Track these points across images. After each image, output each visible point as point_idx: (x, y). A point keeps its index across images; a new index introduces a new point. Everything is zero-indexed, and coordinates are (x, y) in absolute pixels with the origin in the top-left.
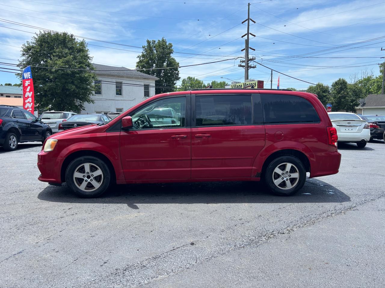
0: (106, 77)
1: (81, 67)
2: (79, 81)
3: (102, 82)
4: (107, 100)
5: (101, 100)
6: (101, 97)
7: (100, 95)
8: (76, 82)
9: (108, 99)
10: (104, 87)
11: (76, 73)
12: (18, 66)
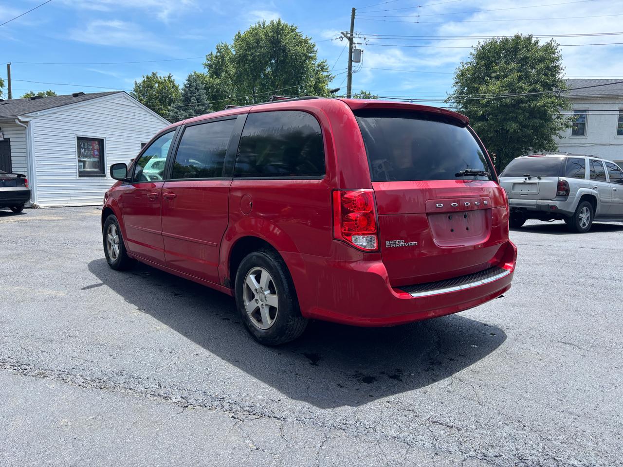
0: (600, 102)
1: (534, 90)
2: (527, 115)
3: (590, 112)
4: (596, 145)
5: (582, 145)
6: (583, 141)
7: (583, 137)
8: (521, 117)
9: (599, 143)
10: (592, 121)
11: (522, 101)
12: (446, 101)
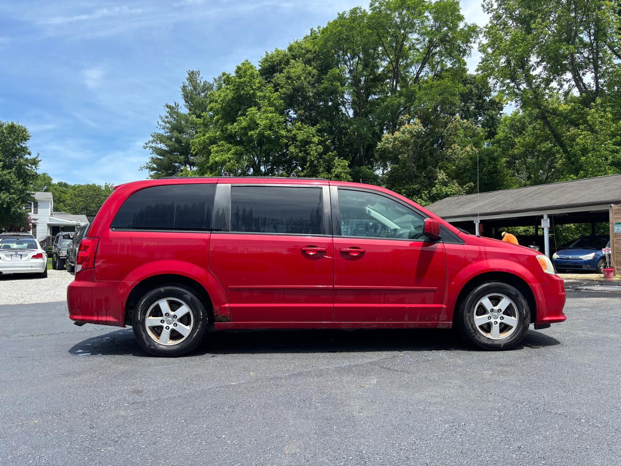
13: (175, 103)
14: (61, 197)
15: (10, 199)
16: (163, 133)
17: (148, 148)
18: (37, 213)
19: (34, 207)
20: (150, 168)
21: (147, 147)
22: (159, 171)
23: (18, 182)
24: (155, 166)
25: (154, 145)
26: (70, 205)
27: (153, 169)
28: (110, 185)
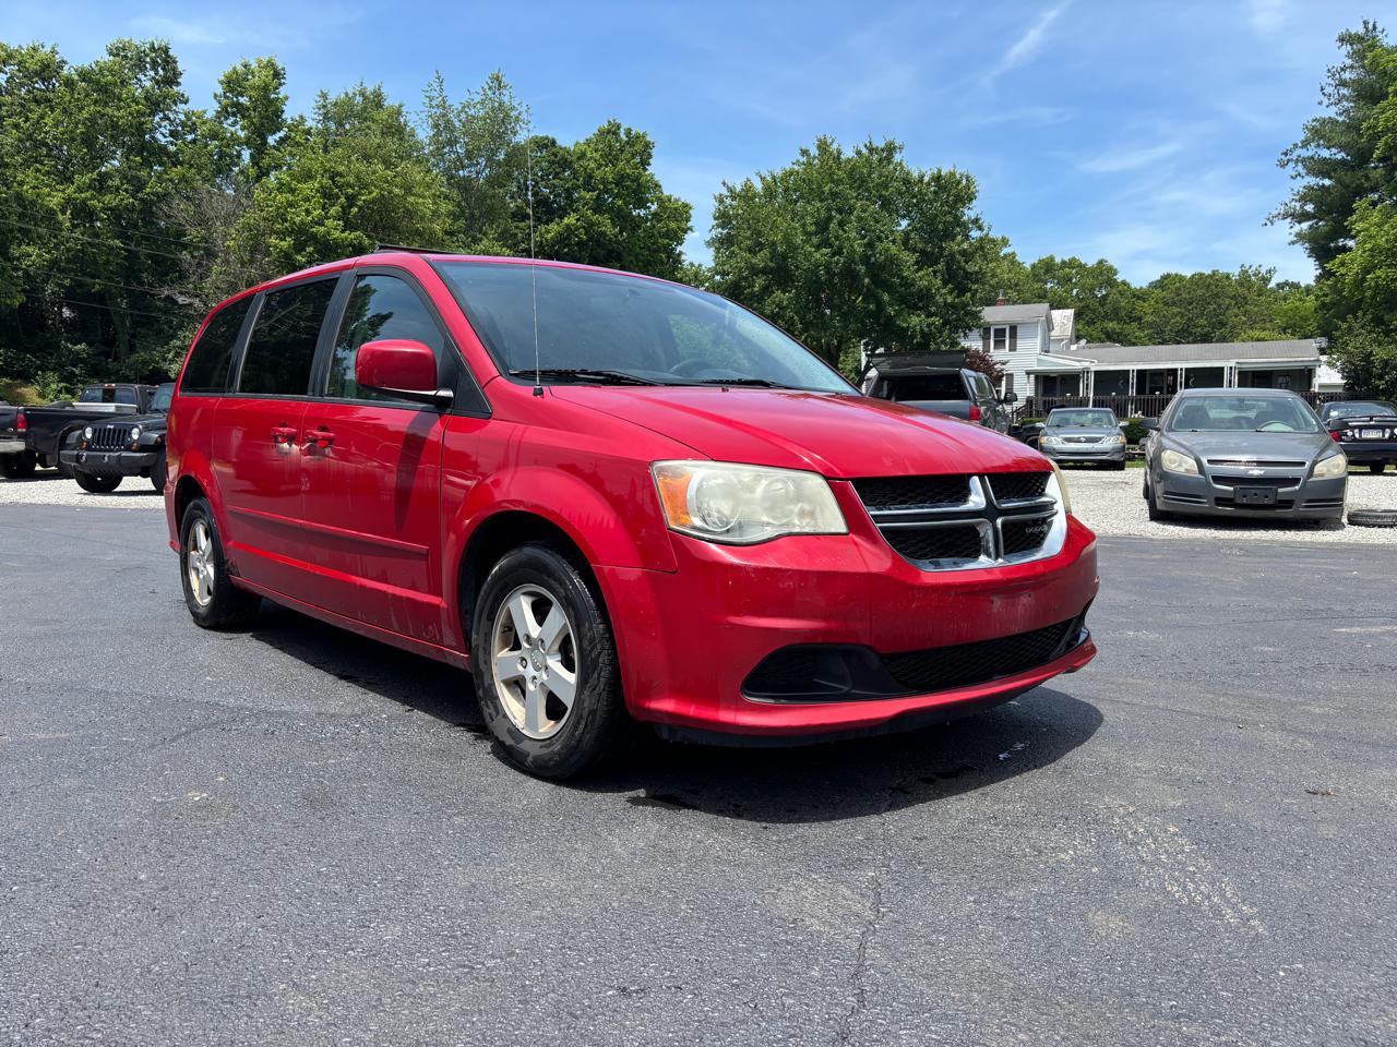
13: (1366, 23)
14: (1134, 309)
15: (929, 325)
16: (1333, 116)
17: (1292, 164)
18: (1015, 350)
19: (1010, 337)
20: (1293, 215)
21: (1288, 161)
22: (1321, 220)
23: (944, 291)
24: (1310, 208)
25: (1305, 153)
26: (1150, 325)
27: (1302, 217)
28: (1253, 268)
